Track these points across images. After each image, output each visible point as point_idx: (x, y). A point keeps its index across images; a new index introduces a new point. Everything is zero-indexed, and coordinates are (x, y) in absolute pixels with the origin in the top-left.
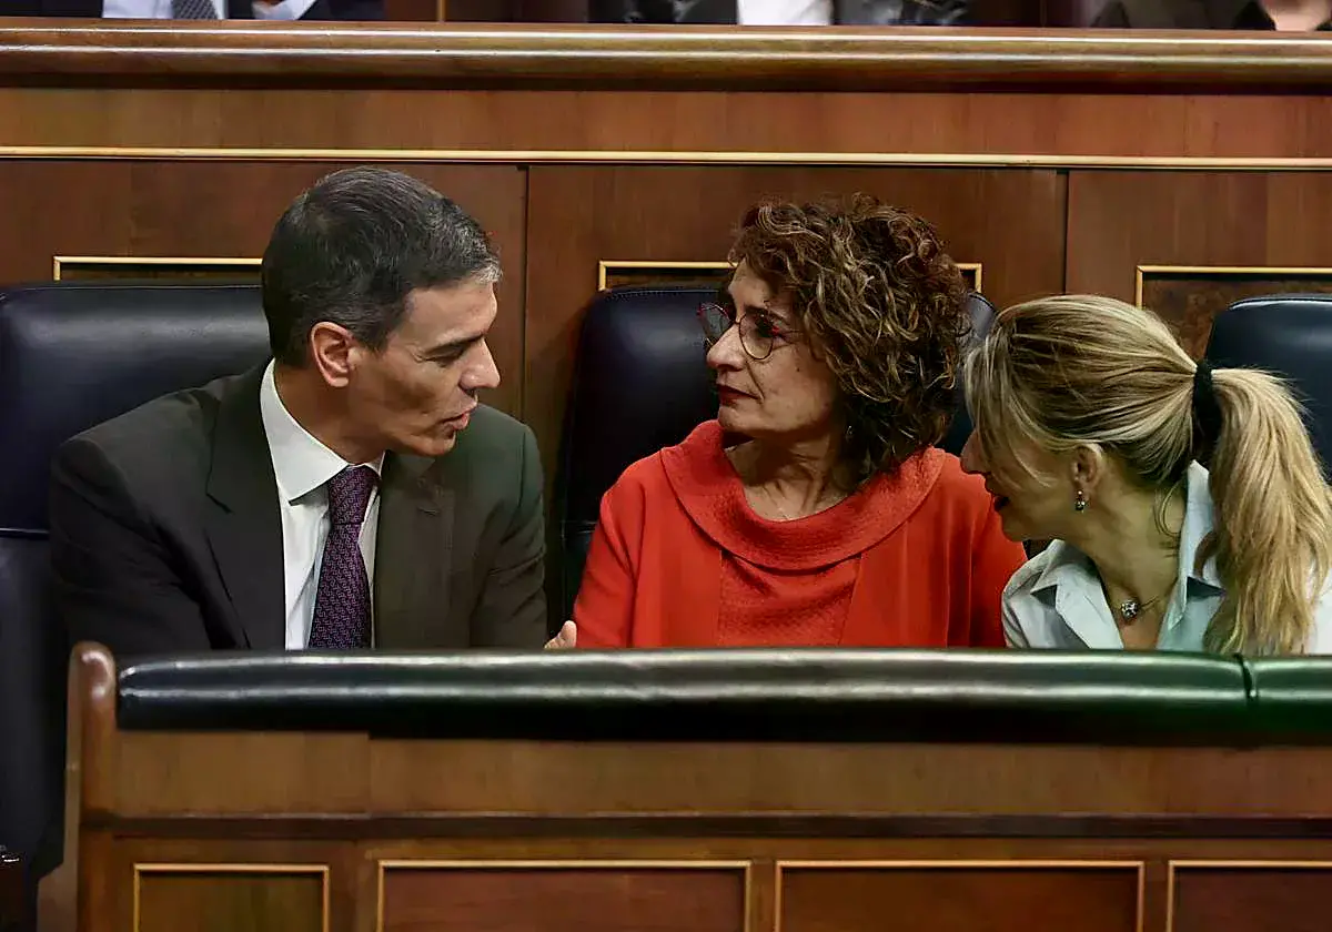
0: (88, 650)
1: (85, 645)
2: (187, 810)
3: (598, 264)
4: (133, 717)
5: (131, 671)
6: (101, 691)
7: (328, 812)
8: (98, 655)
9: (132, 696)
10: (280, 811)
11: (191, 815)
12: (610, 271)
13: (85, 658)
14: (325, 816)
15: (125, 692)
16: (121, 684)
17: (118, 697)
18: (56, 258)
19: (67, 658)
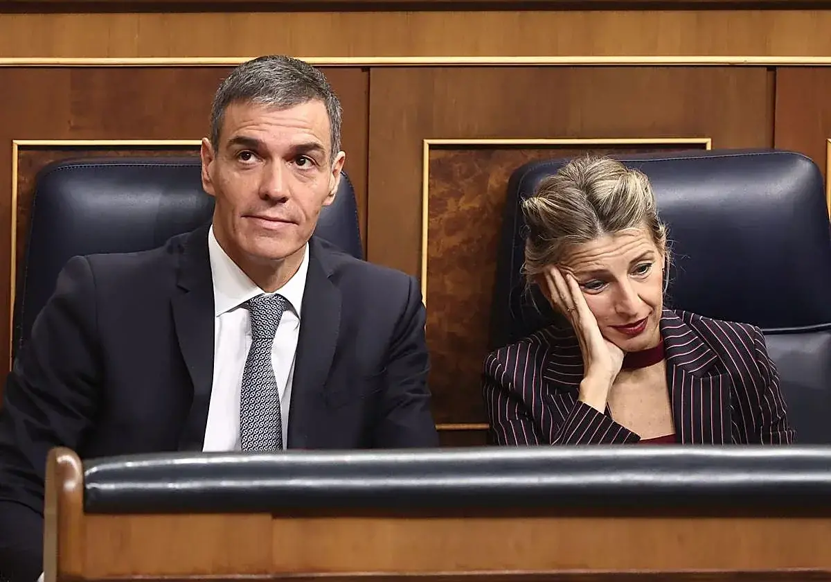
0: (61, 455)
1: (59, 449)
2: (136, 574)
3: (423, 141)
4: (95, 504)
5: (94, 469)
6: (71, 485)
7: (241, 573)
8: (68, 458)
9: (94, 488)
10: (205, 573)
11: (140, 577)
12: (432, 147)
13: (60, 460)
14: (239, 576)
15: (89, 486)
16: (86, 480)
17: (85, 489)
18: (14, 141)
19: (44, 461)
